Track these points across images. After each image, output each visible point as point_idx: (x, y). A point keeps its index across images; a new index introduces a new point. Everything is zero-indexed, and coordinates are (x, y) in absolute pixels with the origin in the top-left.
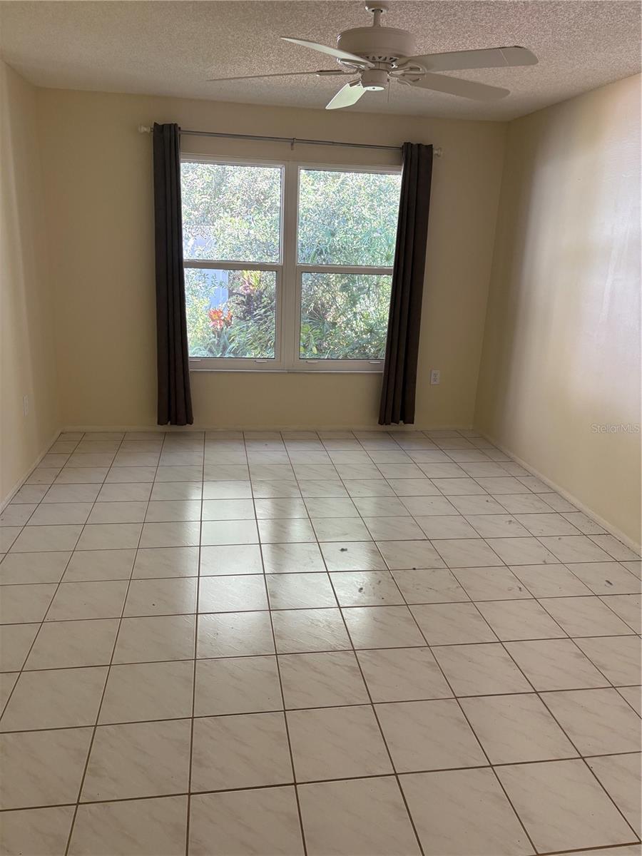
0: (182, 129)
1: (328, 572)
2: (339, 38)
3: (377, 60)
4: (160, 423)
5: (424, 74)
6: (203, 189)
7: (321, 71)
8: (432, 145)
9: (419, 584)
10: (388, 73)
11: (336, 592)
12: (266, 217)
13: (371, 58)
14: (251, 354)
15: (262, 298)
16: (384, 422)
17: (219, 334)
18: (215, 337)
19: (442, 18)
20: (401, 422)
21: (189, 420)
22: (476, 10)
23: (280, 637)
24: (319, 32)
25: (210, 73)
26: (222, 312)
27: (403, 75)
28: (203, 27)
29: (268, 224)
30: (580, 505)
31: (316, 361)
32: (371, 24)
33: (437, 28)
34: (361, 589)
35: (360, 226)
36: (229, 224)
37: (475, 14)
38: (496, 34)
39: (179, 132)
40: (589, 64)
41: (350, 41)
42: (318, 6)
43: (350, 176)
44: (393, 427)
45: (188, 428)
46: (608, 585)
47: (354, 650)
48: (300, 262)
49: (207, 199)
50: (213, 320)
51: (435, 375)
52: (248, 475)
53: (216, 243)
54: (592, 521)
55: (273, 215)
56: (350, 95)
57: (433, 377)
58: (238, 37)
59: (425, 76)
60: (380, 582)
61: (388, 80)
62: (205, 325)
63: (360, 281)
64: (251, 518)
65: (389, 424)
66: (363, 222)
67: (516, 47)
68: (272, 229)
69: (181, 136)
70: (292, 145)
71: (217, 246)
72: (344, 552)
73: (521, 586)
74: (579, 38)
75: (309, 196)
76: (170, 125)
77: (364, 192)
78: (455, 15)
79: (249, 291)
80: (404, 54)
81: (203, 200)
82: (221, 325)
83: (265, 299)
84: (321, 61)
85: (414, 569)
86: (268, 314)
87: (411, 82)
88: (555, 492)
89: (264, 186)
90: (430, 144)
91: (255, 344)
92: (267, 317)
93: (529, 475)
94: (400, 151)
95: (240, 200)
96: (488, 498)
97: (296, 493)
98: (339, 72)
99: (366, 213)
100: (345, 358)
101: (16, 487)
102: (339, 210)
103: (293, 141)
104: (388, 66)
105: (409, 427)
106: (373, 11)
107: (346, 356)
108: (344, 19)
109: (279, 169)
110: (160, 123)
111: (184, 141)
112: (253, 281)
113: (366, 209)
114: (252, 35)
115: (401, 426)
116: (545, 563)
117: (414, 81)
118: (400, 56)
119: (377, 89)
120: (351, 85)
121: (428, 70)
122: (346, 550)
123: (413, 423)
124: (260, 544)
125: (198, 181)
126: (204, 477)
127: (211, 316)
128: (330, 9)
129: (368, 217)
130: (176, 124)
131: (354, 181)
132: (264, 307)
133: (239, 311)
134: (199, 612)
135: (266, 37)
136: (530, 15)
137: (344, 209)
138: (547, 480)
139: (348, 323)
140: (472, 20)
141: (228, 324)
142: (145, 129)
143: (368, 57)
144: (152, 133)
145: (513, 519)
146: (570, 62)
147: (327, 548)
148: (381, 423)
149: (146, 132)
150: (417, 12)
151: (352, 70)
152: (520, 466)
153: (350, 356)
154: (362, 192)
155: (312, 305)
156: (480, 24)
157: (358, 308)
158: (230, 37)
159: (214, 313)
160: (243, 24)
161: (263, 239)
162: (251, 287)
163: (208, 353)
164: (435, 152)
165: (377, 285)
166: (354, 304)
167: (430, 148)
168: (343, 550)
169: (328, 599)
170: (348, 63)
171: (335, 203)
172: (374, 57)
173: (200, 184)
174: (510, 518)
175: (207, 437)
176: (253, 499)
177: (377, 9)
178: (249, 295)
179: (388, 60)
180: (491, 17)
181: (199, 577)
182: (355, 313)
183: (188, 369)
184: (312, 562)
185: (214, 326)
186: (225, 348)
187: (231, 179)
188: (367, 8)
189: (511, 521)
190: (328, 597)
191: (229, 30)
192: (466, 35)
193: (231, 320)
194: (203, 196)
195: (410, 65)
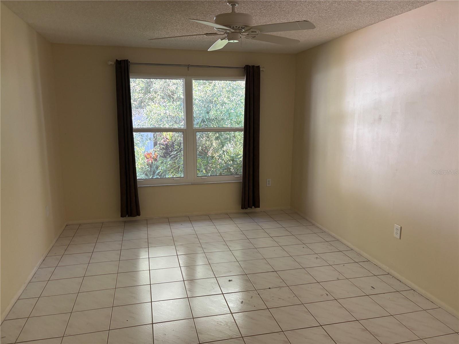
0: (130, 62)
1: (223, 294)
2: (215, 18)
3: (235, 28)
4: (122, 216)
5: (258, 34)
6: (139, 90)
7: (207, 34)
8: (259, 66)
9: (273, 297)
10: (241, 33)
11: (229, 305)
12: (173, 104)
13: (232, 27)
14: (169, 176)
15: (174, 146)
16: (244, 208)
17: (151, 166)
18: (149, 168)
19: (265, 7)
20: (253, 207)
21: (138, 214)
22: (281, 3)
23: (201, 334)
24: (203, 15)
25: (146, 35)
26: (152, 154)
27: (248, 35)
28: (143, 13)
29: (175, 107)
30: (352, 247)
31: (206, 177)
32: (230, 11)
33: (262, 12)
34: (242, 302)
35: (223, 107)
36: (154, 108)
37: (280, 5)
38: (290, 14)
39: (129, 64)
40: (335, 26)
41: (221, 19)
42: (203, 3)
43: (217, 82)
44: (249, 210)
45: (138, 218)
46: (373, 289)
47: (242, 337)
48: (196, 126)
49: (141, 95)
50: (147, 158)
51: (269, 181)
52: (173, 242)
53: (147, 118)
54: (359, 254)
55: (177, 103)
56: (220, 44)
57: (268, 183)
58: (162, 18)
59: (259, 35)
60: (252, 297)
61: (241, 37)
62: (142, 161)
63: (225, 135)
64: (177, 266)
65: (247, 209)
66: (224, 105)
67: (304, 21)
68: (177, 110)
69: (130, 65)
70: (188, 68)
71: (148, 119)
72: (231, 282)
73: (328, 293)
74: (331, 15)
75: (196, 93)
76: (124, 60)
77: (225, 90)
78: (271, 6)
79: (166, 142)
80: (248, 25)
81: (140, 96)
82: (151, 161)
83: (176, 146)
84: (203, 28)
85: (270, 288)
86: (178, 154)
87: (252, 38)
88: (338, 240)
89: (173, 88)
90: (258, 65)
91: (172, 170)
92: (177, 155)
93: (323, 232)
94: (244, 69)
95: (159, 96)
96: (304, 246)
97: (200, 250)
98: (215, 34)
99: (226, 100)
100: (221, 175)
101: (42, 259)
102: (213, 99)
103: (189, 66)
104: (241, 31)
105: (257, 209)
106: (231, 5)
107: (221, 174)
108: (216, 9)
109: (182, 80)
110: (119, 60)
111: (132, 68)
112: (168, 137)
113: (226, 98)
114: (169, 16)
115: (253, 209)
116: (338, 279)
117: (253, 37)
118: (246, 26)
119: (236, 41)
120: (221, 40)
121: (260, 32)
122: (232, 280)
123: (259, 207)
124: (184, 281)
125: (137, 87)
126: (148, 245)
127: (146, 156)
128: (209, 4)
129: (227, 102)
130: (127, 60)
131: (220, 85)
132: (176, 151)
133: (161, 153)
134: (153, 323)
135: (176, 18)
136: (307, 5)
137: (215, 99)
138: (333, 234)
139: (220, 156)
140: (279, 8)
141: (156, 160)
142: (111, 63)
143: (230, 27)
144: (115, 65)
145: (318, 257)
146: (326, 26)
147: (220, 280)
148: (242, 208)
149: (111, 64)
150: (252, 5)
151: (222, 33)
152: (318, 227)
153: (223, 174)
154: (224, 90)
155: (200, 148)
156: (283, 10)
157: (225, 148)
158: (157, 18)
159: (148, 154)
160: (164, 12)
161: (173, 115)
162: (168, 141)
163: (145, 176)
164: (261, 69)
165: (234, 137)
166: (223, 146)
167: (258, 67)
168: (230, 281)
169: (225, 309)
170: (221, 30)
171: (211, 96)
172: (233, 27)
173: (138, 88)
174: (316, 256)
175: (149, 222)
176: (177, 255)
177: (233, 4)
178: (166, 144)
179: (240, 28)
180: (288, 6)
181: (151, 302)
182: (224, 151)
183: (137, 186)
184: (214, 289)
185: (148, 161)
186: (154, 173)
187: (154, 85)
188: (228, 4)
189: (317, 258)
190: (224, 308)
191: (157, 15)
192: (276, 15)
193: (157, 158)
194: (139, 94)
195: (252, 30)
